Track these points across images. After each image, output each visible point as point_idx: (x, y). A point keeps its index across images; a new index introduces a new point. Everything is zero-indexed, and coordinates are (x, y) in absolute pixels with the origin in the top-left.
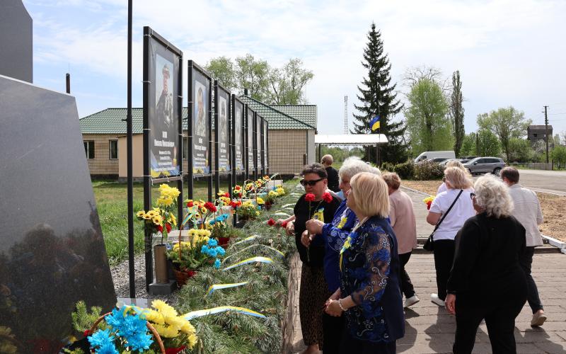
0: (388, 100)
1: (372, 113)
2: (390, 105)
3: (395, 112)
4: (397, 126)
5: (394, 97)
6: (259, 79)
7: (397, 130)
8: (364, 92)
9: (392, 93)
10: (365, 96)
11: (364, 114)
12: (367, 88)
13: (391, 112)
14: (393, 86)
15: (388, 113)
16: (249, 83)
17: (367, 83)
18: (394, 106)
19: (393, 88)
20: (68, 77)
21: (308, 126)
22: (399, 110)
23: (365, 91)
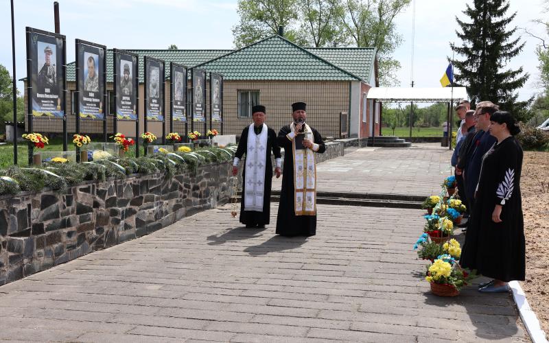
0: (500, 37)
1: (475, 57)
2: (503, 44)
3: (510, 55)
4: (513, 74)
5: (510, 33)
6: (330, 6)
7: (511, 80)
8: (464, 26)
9: (507, 28)
10: (466, 32)
11: (463, 58)
12: (470, 21)
13: (505, 55)
14: (509, 17)
15: (499, 56)
16: (315, 12)
17: (470, 12)
18: (510, 46)
19: (509, 20)
20: (56, 6)
21: (352, 76)
22: (516, 52)
23: (468, 25)
